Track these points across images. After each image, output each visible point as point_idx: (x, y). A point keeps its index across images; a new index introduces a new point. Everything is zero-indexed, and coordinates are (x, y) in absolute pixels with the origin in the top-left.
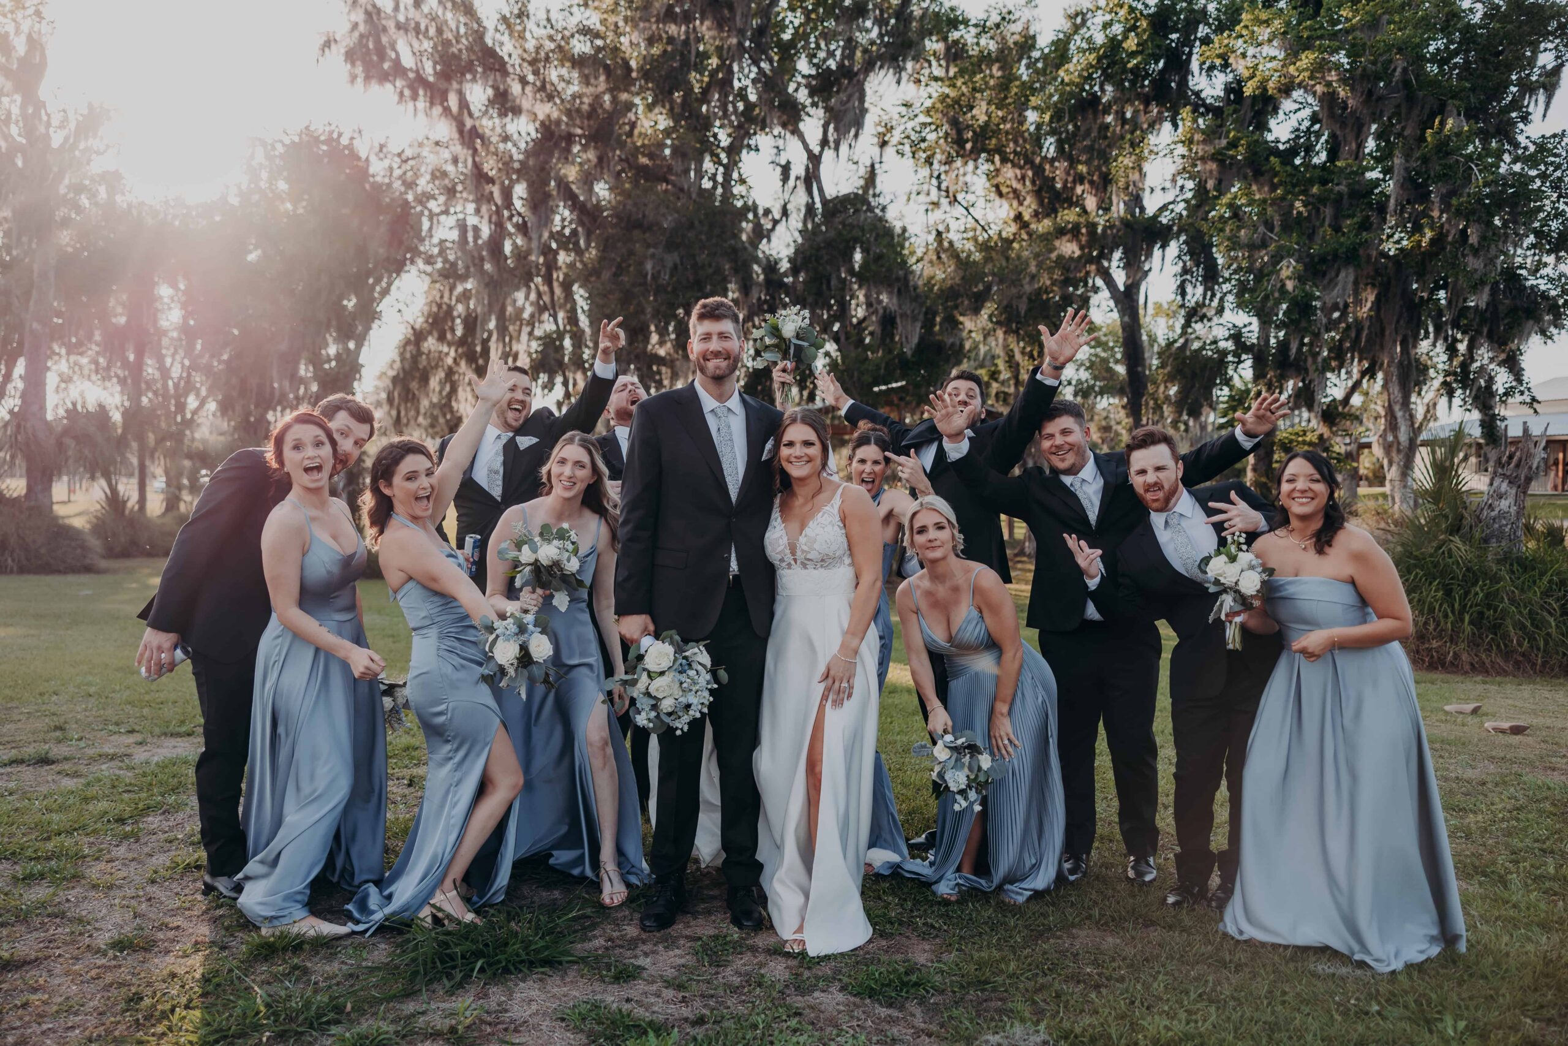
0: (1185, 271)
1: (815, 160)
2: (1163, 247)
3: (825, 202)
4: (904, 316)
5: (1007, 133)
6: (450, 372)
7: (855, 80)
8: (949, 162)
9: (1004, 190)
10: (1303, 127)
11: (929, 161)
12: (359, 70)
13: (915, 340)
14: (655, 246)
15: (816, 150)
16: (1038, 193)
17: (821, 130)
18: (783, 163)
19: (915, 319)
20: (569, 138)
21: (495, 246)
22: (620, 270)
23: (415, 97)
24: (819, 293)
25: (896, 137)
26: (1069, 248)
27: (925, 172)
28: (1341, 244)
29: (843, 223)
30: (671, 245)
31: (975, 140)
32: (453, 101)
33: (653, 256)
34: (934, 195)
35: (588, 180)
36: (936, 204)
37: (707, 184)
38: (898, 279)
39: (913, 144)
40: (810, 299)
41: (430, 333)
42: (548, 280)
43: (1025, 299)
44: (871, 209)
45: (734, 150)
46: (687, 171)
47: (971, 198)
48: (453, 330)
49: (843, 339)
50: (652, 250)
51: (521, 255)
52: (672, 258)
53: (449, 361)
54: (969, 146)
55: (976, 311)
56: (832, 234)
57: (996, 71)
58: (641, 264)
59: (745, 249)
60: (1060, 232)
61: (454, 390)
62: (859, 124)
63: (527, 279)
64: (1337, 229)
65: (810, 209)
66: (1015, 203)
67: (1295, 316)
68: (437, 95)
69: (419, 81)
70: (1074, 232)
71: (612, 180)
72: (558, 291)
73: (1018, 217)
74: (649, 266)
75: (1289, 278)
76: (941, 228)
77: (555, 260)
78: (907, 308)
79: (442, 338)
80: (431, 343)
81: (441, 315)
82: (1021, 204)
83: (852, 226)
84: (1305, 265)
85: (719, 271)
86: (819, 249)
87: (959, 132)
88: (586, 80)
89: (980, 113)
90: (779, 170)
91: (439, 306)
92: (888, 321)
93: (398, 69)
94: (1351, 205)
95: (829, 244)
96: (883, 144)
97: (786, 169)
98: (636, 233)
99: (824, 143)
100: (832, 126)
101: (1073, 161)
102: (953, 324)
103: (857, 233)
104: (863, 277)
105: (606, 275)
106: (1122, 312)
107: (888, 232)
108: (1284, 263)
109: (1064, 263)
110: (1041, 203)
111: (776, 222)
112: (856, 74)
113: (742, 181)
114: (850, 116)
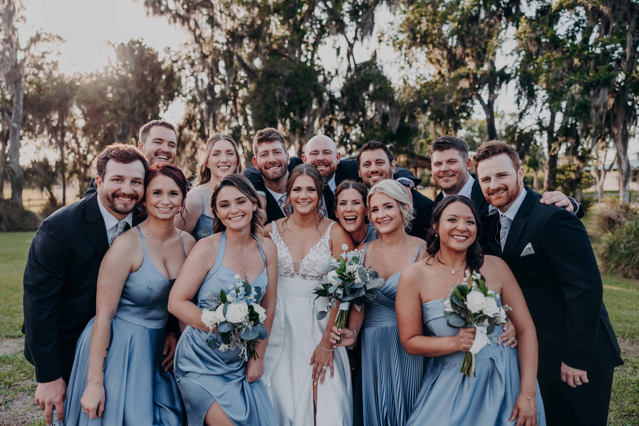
0: (520, 93)
1: (351, 45)
2: (507, 83)
3: (356, 65)
4: (392, 115)
5: (435, 34)
6: (194, 143)
7: (370, 10)
8: (409, 48)
9: (434, 61)
10: (571, 29)
11: (400, 48)
12: (151, 10)
13: (397, 125)
14: (280, 84)
15: (352, 41)
16: (449, 61)
17: (354, 33)
18: (338, 47)
19: (397, 116)
20: (242, 37)
21: (211, 88)
22: (264, 97)
23: (175, 21)
24: (353, 105)
25: (385, 38)
26: (465, 84)
27: (398, 53)
28: (601, 77)
29: (364, 74)
30: (287, 85)
31: (422, 37)
32: (192, 23)
33: (279, 89)
34: (403, 63)
35: (251, 57)
36: (403, 68)
37: (303, 59)
38: (389, 98)
39: (394, 41)
40: (350, 108)
41: (185, 127)
42: (235, 103)
43: (446, 107)
44: (376, 67)
45: (315, 45)
46: (294, 52)
47: (418, 64)
48: (195, 125)
49: (364, 125)
50: (278, 87)
51: (223, 92)
52: (288, 90)
53: (194, 139)
54: (418, 40)
55: (424, 112)
56: (359, 79)
57: (430, 8)
58: (274, 93)
59: (320, 86)
60: (461, 77)
61: (196, 152)
62: (371, 29)
63: (226, 102)
64: (597, 71)
65: (349, 69)
66: (438, 66)
67: (580, 111)
68: (185, 20)
69: (177, 15)
70: (467, 77)
71: (262, 57)
72: (239, 107)
73: (440, 73)
74: (277, 94)
75: (577, 93)
76: (405, 78)
77: (237, 94)
78: (394, 111)
79: (191, 128)
80: (186, 131)
81: (190, 119)
82: (441, 66)
83: (368, 75)
84: (584, 87)
85: (308, 95)
86: (353, 85)
87: (414, 34)
88: (249, 10)
89: (424, 26)
90: (335, 51)
91: (189, 115)
92: (385, 117)
93: (168, 10)
94: (603, 59)
95: (358, 83)
96: (380, 41)
97: (338, 50)
98: (272, 79)
99: (356, 38)
100: (360, 30)
101: (465, 47)
102: (413, 118)
103: (371, 78)
104: (372, 98)
105: (258, 99)
106: (487, 113)
107: (384, 78)
108: (573, 87)
109: (463, 91)
110: (451, 65)
111: (332, 77)
112: (370, 7)
113: (319, 58)
114: (368, 26)
